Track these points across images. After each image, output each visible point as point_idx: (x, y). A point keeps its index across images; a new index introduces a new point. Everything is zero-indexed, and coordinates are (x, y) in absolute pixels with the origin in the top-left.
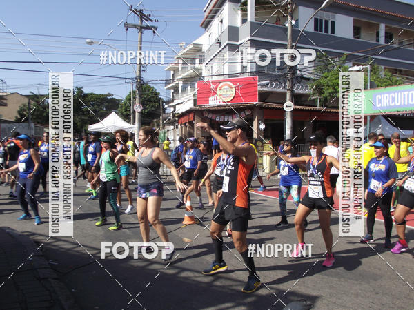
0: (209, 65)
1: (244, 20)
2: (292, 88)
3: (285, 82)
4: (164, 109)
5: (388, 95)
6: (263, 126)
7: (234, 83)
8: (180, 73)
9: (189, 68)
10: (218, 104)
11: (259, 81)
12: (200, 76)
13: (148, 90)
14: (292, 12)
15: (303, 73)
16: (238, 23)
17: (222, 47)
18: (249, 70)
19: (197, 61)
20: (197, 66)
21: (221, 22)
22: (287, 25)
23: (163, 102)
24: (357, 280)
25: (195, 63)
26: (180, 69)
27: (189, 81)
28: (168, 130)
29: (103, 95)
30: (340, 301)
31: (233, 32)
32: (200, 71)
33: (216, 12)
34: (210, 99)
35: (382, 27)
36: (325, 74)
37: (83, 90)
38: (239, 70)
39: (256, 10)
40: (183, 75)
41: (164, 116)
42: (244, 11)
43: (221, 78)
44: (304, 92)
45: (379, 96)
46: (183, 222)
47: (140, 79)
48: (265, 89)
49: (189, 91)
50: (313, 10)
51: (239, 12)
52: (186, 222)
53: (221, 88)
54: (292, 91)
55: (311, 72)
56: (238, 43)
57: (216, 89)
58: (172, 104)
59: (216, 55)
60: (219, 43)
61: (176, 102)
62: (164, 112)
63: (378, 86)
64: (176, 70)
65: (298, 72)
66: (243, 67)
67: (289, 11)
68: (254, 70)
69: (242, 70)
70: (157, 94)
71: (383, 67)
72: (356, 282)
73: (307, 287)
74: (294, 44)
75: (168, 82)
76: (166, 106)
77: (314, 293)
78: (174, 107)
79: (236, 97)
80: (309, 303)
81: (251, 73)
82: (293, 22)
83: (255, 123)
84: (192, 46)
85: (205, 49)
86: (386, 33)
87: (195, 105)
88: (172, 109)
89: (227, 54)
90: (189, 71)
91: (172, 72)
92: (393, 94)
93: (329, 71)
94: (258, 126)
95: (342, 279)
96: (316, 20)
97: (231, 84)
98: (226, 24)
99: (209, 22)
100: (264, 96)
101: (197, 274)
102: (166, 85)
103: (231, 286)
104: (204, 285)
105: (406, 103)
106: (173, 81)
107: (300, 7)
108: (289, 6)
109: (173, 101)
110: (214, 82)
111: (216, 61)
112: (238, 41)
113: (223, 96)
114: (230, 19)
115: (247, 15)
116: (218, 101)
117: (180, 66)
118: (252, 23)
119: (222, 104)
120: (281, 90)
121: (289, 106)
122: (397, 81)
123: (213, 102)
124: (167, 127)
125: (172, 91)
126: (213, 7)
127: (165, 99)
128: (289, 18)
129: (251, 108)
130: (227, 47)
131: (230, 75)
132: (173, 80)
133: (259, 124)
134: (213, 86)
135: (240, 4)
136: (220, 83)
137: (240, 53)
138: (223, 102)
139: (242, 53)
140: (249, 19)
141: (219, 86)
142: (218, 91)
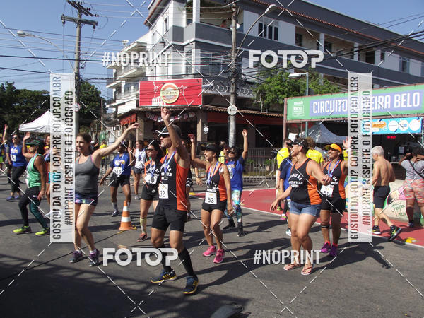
1: (189, 21)
2: (235, 91)
3: (229, 85)
4: (105, 109)
5: (323, 102)
6: (206, 129)
7: (178, 84)
8: (123, 72)
9: (132, 67)
10: (161, 105)
11: (204, 84)
12: (144, 76)
13: (88, 89)
14: (237, 16)
15: (247, 77)
16: (183, 24)
17: (166, 47)
18: (193, 72)
21: (166, 21)
22: (232, 28)
23: (105, 102)
24: (288, 282)
26: (123, 68)
27: (132, 80)
28: (109, 132)
29: (38, 92)
30: (271, 302)
31: (178, 32)
32: (144, 71)
33: (161, 10)
34: (153, 100)
35: (322, 36)
36: (268, 80)
38: (183, 71)
39: (201, 11)
40: (126, 75)
41: (105, 116)
42: (190, 11)
43: (165, 79)
44: (248, 96)
46: (120, 229)
47: (78, 77)
48: (209, 92)
49: (132, 91)
50: (257, 15)
51: (185, 12)
52: (122, 228)
53: (164, 89)
54: (236, 95)
55: (255, 76)
56: (183, 44)
57: (159, 90)
58: (114, 104)
60: (163, 42)
61: (118, 102)
62: (105, 112)
63: (317, 93)
64: (118, 69)
65: (243, 77)
66: (188, 69)
67: (234, 15)
68: (199, 72)
69: (187, 71)
71: (322, 75)
72: (286, 283)
73: (241, 290)
74: (238, 48)
76: (107, 106)
77: (245, 296)
78: (117, 107)
79: (180, 99)
80: (239, 306)
81: (195, 74)
82: (238, 26)
83: (199, 126)
84: (136, 44)
85: (149, 47)
86: (325, 42)
87: (137, 106)
88: (114, 109)
89: (171, 54)
90: (133, 70)
91: (114, 71)
92: (328, 102)
93: (272, 76)
94: (202, 129)
95: (274, 281)
96: (260, 25)
97: (175, 86)
98: (171, 24)
99: (153, 21)
100: (208, 99)
101: (129, 282)
102: (108, 83)
103: (165, 292)
104: (136, 293)
105: (340, 111)
106: (115, 81)
107: (245, 11)
108: (234, 10)
109: (114, 101)
110: (158, 83)
112: (183, 42)
113: (166, 98)
114: (174, 19)
115: (192, 15)
116: (161, 103)
118: (196, 24)
119: (165, 105)
120: (226, 93)
121: (232, 110)
122: (335, 89)
123: (155, 103)
124: (109, 129)
125: (115, 90)
127: (106, 99)
128: (234, 21)
129: (195, 110)
130: (171, 48)
131: (174, 76)
132: (115, 78)
133: (203, 127)
134: (156, 87)
135: (185, 4)
136: (164, 84)
137: (184, 54)
138: (167, 104)
139: (187, 55)
140: (194, 20)
141: (163, 87)
142: (161, 93)
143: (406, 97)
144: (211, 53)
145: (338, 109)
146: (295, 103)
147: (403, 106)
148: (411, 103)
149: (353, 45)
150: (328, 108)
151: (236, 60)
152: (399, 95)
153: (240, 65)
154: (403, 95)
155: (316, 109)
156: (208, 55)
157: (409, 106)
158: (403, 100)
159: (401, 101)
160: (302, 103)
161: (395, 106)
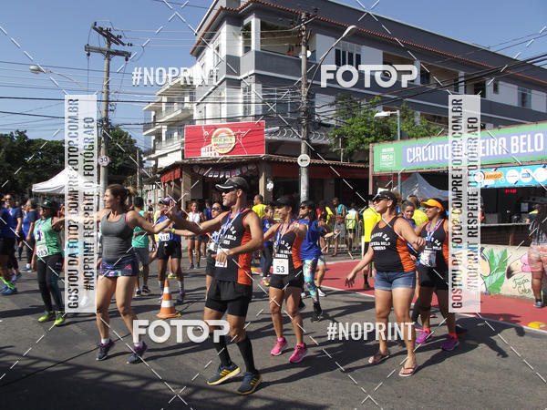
0: (202, 106)
1: (247, 49)
4: (142, 163)
5: (420, 148)
7: (233, 128)
8: (164, 114)
9: (176, 109)
10: (213, 156)
11: (266, 127)
12: (190, 119)
13: (120, 137)
14: (307, 41)
15: (322, 118)
16: (240, 52)
17: (219, 82)
18: (253, 113)
19: (187, 99)
20: (186, 105)
21: (218, 49)
22: (301, 57)
23: (141, 152)
25: (183, 103)
26: (164, 109)
27: (175, 125)
28: (148, 191)
29: (56, 142)
31: (233, 62)
32: (191, 113)
33: (211, 36)
34: (203, 149)
35: (417, 64)
36: (349, 121)
37: (26, 134)
38: (240, 112)
39: (262, 35)
40: (168, 117)
42: (247, 36)
43: (218, 123)
44: (324, 143)
45: (410, 149)
47: (107, 122)
48: (274, 138)
49: (176, 138)
50: (333, 39)
51: (241, 38)
53: (216, 135)
54: (308, 141)
55: (331, 117)
56: (239, 78)
57: (210, 137)
58: (153, 156)
59: (210, 93)
61: (158, 153)
62: (141, 166)
63: (412, 137)
64: (158, 111)
65: (316, 117)
66: (246, 110)
67: (303, 40)
68: (260, 113)
69: (245, 112)
70: (132, 142)
71: (419, 113)
74: (310, 81)
75: (147, 126)
76: (144, 159)
78: (156, 159)
79: (236, 147)
81: (255, 116)
82: (309, 54)
83: (262, 181)
86: (421, 72)
87: (183, 157)
88: (153, 162)
89: (225, 92)
90: (176, 113)
91: (153, 113)
93: (354, 115)
96: (338, 52)
97: (230, 131)
98: (223, 53)
99: (202, 50)
100: (273, 147)
102: (145, 130)
106: (155, 126)
107: (317, 35)
108: (303, 34)
109: (154, 152)
110: (208, 128)
111: (210, 100)
112: (239, 75)
113: (220, 147)
114: (228, 47)
115: (250, 41)
116: (213, 153)
117: (164, 106)
118: (256, 52)
119: (218, 156)
120: (295, 139)
121: (304, 160)
122: (435, 131)
123: (206, 153)
124: (147, 187)
125: (153, 138)
126: (206, 30)
127: (143, 149)
128: (303, 48)
129: (256, 161)
130: (225, 83)
131: (228, 119)
132: (154, 123)
133: (266, 183)
134: (206, 133)
135: (241, 28)
136: (216, 129)
137: (242, 90)
138: (220, 154)
139: (245, 91)
140: (253, 48)
141: (215, 133)
142: (212, 140)
143: (525, 140)
144: (276, 89)
145: (439, 156)
146: (384, 150)
147: (522, 151)
148: (533, 147)
149: (457, 74)
150: (426, 155)
151: (307, 97)
152: (517, 138)
153: (313, 103)
154: (522, 137)
155: (411, 157)
156: (272, 91)
157: (529, 150)
158: (522, 144)
159: (519, 144)
160: (392, 149)
161: (513, 152)
